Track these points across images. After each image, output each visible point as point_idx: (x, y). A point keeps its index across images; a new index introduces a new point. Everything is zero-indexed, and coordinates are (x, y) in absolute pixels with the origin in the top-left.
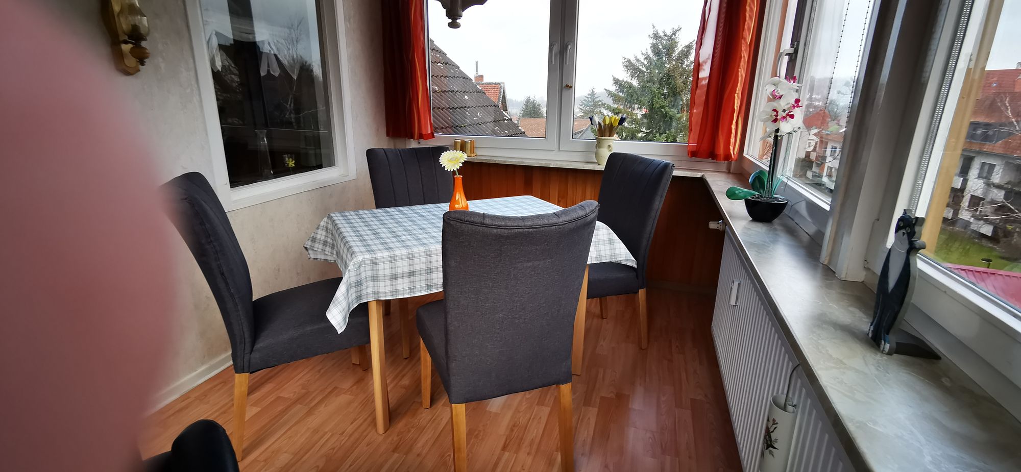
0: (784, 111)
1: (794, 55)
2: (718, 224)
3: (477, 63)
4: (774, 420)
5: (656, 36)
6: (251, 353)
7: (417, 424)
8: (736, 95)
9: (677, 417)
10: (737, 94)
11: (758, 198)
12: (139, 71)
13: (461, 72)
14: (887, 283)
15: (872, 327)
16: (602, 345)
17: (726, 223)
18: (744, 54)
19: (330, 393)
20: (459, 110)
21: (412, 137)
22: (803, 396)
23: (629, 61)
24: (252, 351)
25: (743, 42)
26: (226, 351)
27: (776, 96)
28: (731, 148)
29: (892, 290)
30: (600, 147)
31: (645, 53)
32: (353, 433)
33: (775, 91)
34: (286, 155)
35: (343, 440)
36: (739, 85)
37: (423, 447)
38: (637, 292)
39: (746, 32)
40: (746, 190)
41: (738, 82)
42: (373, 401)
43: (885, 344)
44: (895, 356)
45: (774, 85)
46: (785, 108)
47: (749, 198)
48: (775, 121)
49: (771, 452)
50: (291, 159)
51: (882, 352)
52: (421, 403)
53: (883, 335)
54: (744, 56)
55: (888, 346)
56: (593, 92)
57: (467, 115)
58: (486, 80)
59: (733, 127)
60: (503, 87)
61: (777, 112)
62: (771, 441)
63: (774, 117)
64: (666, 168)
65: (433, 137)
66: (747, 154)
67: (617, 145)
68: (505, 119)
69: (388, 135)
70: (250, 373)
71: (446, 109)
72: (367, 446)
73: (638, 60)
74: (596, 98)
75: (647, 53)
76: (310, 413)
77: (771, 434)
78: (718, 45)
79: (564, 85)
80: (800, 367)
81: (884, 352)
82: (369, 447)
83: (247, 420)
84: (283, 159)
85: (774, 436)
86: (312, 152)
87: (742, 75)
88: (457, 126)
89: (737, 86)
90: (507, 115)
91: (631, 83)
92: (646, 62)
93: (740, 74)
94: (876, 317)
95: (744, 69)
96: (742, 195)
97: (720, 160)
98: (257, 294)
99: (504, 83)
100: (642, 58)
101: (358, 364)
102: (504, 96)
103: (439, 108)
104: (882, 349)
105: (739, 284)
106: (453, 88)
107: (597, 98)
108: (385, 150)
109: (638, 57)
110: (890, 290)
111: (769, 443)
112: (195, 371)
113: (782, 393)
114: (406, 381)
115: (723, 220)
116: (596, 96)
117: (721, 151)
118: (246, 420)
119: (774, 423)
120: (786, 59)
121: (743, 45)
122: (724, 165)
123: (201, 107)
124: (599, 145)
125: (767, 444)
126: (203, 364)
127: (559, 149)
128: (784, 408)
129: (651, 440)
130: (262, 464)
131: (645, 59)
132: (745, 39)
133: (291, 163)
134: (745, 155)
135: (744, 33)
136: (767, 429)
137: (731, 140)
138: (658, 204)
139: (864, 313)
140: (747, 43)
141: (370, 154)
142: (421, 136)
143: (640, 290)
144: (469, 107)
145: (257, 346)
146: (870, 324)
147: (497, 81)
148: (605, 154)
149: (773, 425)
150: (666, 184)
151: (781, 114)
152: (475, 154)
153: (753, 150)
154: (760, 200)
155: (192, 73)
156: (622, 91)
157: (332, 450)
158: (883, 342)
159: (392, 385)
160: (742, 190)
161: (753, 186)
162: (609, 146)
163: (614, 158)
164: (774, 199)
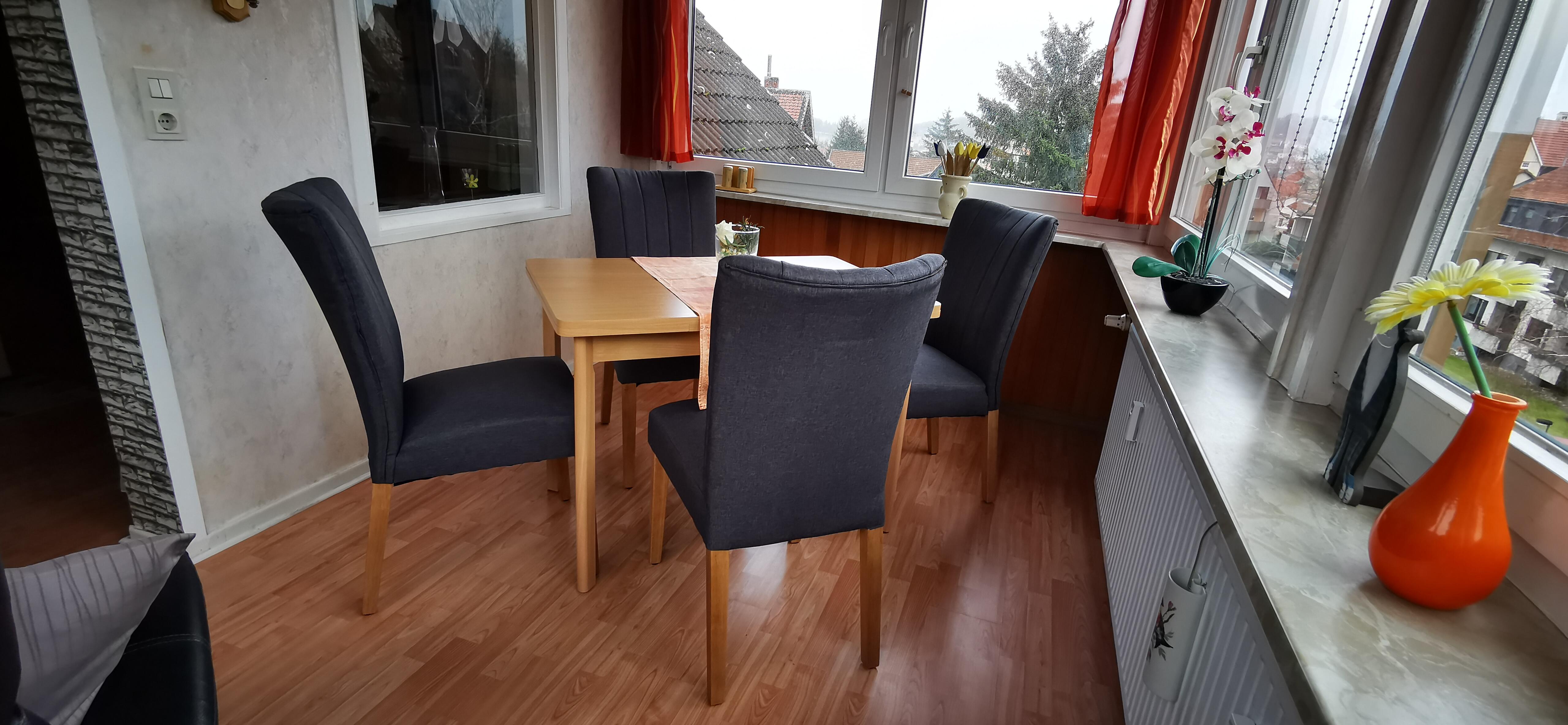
0: (1235, 141)
1: (1261, 57)
2: (1119, 319)
3: (770, 58)
4: (1170, 604)
5: (1053, 33)
6: (396, 456)
7: (638, 583)
8: (1165, 121)
9: (1029, 603)
10: (1168, 119)
11: (1183, 276)
12: (249, 16)
13: (745, 69)
14: (1360, 397)
15: (1331, 465)
16: (925, 492)
17: (1132, 318)
18: (1184, 56)
19: (512, 528)
20: (736, 126)
21: (659, 157)
22: (1217, 570)
23: (1008, 70)
24: (398, 452)
25: (1184, 36)
26: (361, 456)
27: (1225, 116)
28: (1151, 204)
29: (1367, 407)
30: (947, 191)
31: (1032, 57)
32: (542, 588)
33: (1225, 108)
34: (466, 169)
35: (526, 597)
36: (1171, 104)
37: (643, 616)
38: (984, 415)
39: (1190, 21)
40: (1165, 263)
41: (1170, 101)
42: (575, 546)
43: (1347, 488)
44: (1361, 508)
45: (1224, 99)
46: (1238, 136)
47: (1169, 276)
48: (1220, 156)
49: (1161, 652)
50: (472, 176)
51: (1342, 501)
52: (647, 555)
53: (1345, 475)
54: (1184, 60)
55: (1351, 491)
56: (948, 116)
57: (748, 134)
58: (782, 86)
59: (1157, 171)
60: (807, 99)
61: (1224, 142)
62: (1163, 635)
63: (1219, 150)
64: (1045, 227)
65: (692, 159)
66: (1175, 216)
67: (974, 190)
68: (807, 146)
69: (623, 151)
70: (395, 485)
71: (716, 123)
72: (562, 607)
73: (1021, 71)
74: (951, 127)
75: (1036, 58)
76: (479, 554)
77: (1165, 625)
78: (1144, 40)
79: (899, 89)
80: (1218, 526)
81: (1345, 501)
82: (563, 609)
83: (387, 558)
84: (462, 175)
85: (1167, 628)
86: (505, 170)
87: (1177, 90)
88: (731, 150)
89: (1168, 106)
90: (810, 140)
91: (1007, 106)
92: (1033, 73)
93: (1174, 87)
94: (1338, 450)
95: (1181, 82)
96: (1157, 269)
97: (1132, 222)
98: (410, 373)
99: (809, 93)
100: (1027, 67)
101: (557, 491)
102: (809, 111)
103: (705, 120)
104: (1341, 496)
105: (1142, 410)
106: (729, 91)
107: (955, 125)
108: (615, 171)
109: (1022, 65)
110: (1363, 408)
111: (1160, 640)
112: (315, 481)
113: (1189, 566)
114: (626, 521)
115: (1127, 313)
116: (952, 123)
117: (1134, 208)
118: (384, 558)
119: (1171, 608)
120: (1249, 62)
121: (1183, 41)
122: (1137, 230)
123: (341, 81)
124: (947, 186)
125: (1157, 639)
126: (327, 471)
127: (884, 190)
128: (1189, 588)
129: (986, 634)
130: (407, 619)
131: (1033, 68)
132: (1188, 32)
133: (473, 183)
134: (1171, 217)
135: (1187, 22)
136: (1160, 617)
137: (1152, 191)
138: (1030, 279)
139: (1323, 447)
140: (1190, 38)
141: (593, 175)
142: (673, 157)
143: (990, 412)
144: (751, 122)
145: (407, 445)
146: (1328, 461)
147: (800, 88)
148: (955, 201)
149: (1168, 611)
150: (1042, 253)
151: (1230, 145)
152: (753, 190)
153: (1184, 210)
154: (1184, 280)
155: (329, 27)
156: (992, 119)
157: (509, 610)
158: (1344, 486)
159: (604, 525)
160: (1156, 262)
161: (1176, 259)
162: (962, 190)
163: (967, 207)
164: (1207, 280)
